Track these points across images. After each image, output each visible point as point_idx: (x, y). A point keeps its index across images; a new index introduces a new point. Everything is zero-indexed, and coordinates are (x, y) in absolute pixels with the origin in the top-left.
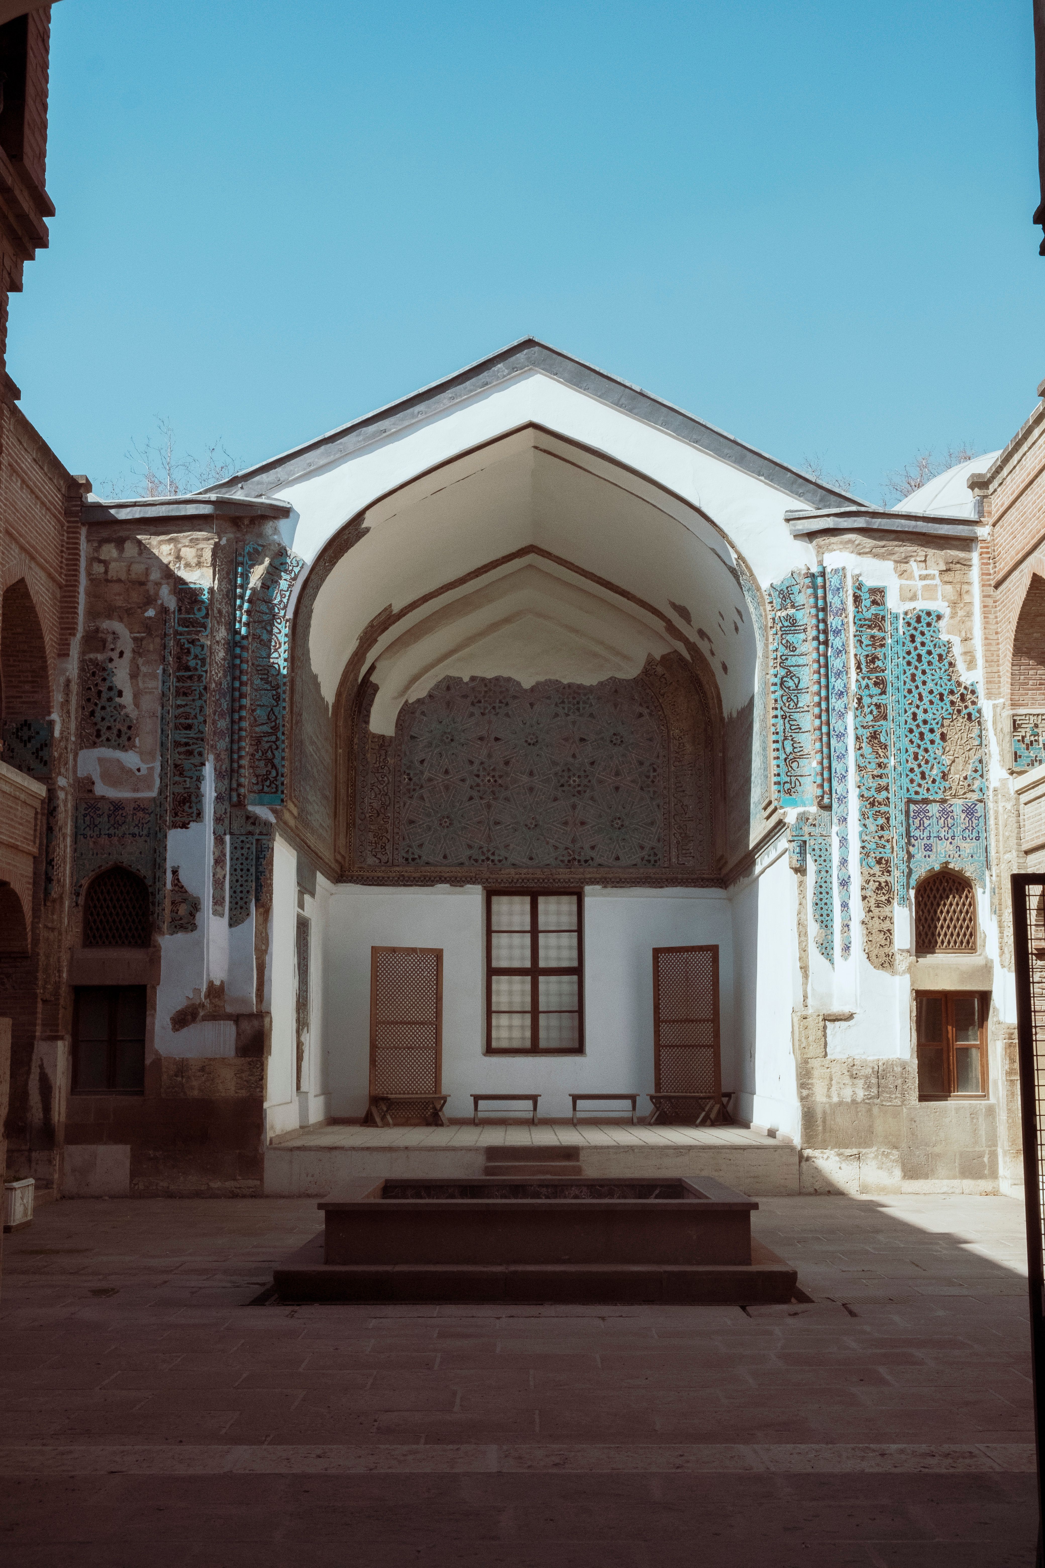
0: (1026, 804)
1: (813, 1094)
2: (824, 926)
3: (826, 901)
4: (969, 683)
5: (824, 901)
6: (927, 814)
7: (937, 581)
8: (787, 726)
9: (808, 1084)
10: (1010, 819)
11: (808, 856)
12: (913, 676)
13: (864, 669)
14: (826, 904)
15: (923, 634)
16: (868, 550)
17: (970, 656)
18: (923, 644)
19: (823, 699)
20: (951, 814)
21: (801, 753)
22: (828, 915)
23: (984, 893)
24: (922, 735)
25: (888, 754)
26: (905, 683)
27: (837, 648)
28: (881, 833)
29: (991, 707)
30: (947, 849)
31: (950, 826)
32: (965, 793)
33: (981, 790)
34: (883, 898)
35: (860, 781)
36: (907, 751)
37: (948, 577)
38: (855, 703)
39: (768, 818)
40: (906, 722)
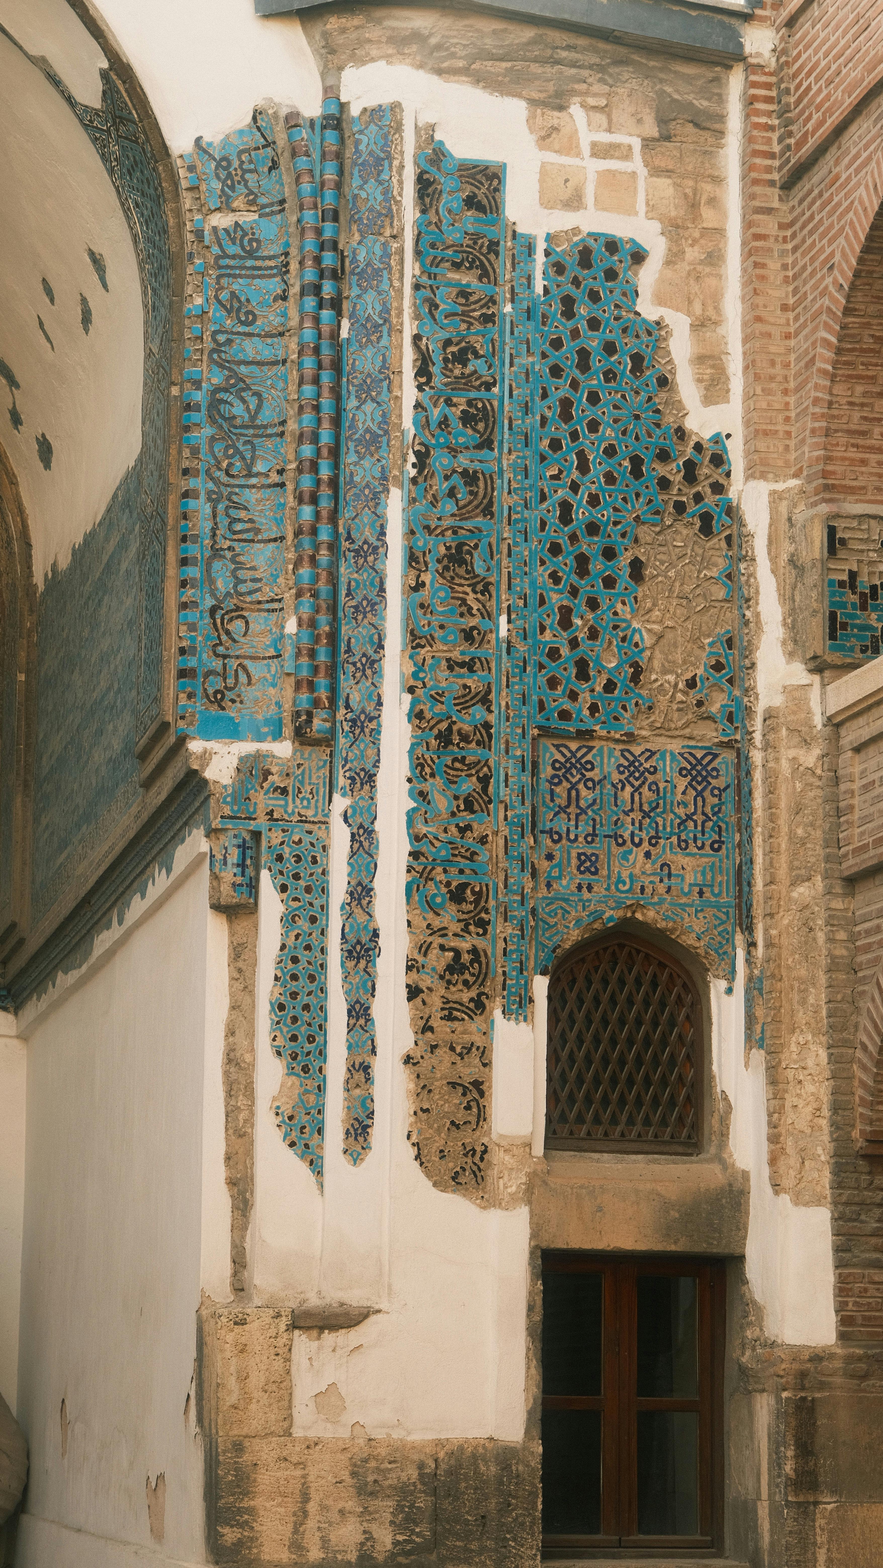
0: (857, 750)
1: (251, 1539)
2: (298, 1069)
3: (306, 1000)
4: (707, 434)
5: (303, 999)
6: (589, 775)
7: (637, 164)
8: (223, 522)
9: (240, 1511)
10: (811, 794)
11: (265, 876)
12: (566, 404)
13: (438, 380)
14: (306, 1007)
15: (594, 297)
16: (461, 64)
17: (713, 367)
18: (594, 324)
19: (325, 452)
20: (651, 778)
21: (258, 596)
22: (311, 1039)
23: (729, 991)
24: (582, 561)
25: (492, 605)
26: (544, 421)
27: (368, 319)
28: (466, 817)
29: (765, 499)
30: (637, 871)
31: (646, 808)
32: (687, 725)
33: (730, 718)
34: (466, 996)
35: (415, 675)
36: (542, 602)
37: (666, 156)
38: (409, 466)
39: (148, 784)
40: (543, 524)
